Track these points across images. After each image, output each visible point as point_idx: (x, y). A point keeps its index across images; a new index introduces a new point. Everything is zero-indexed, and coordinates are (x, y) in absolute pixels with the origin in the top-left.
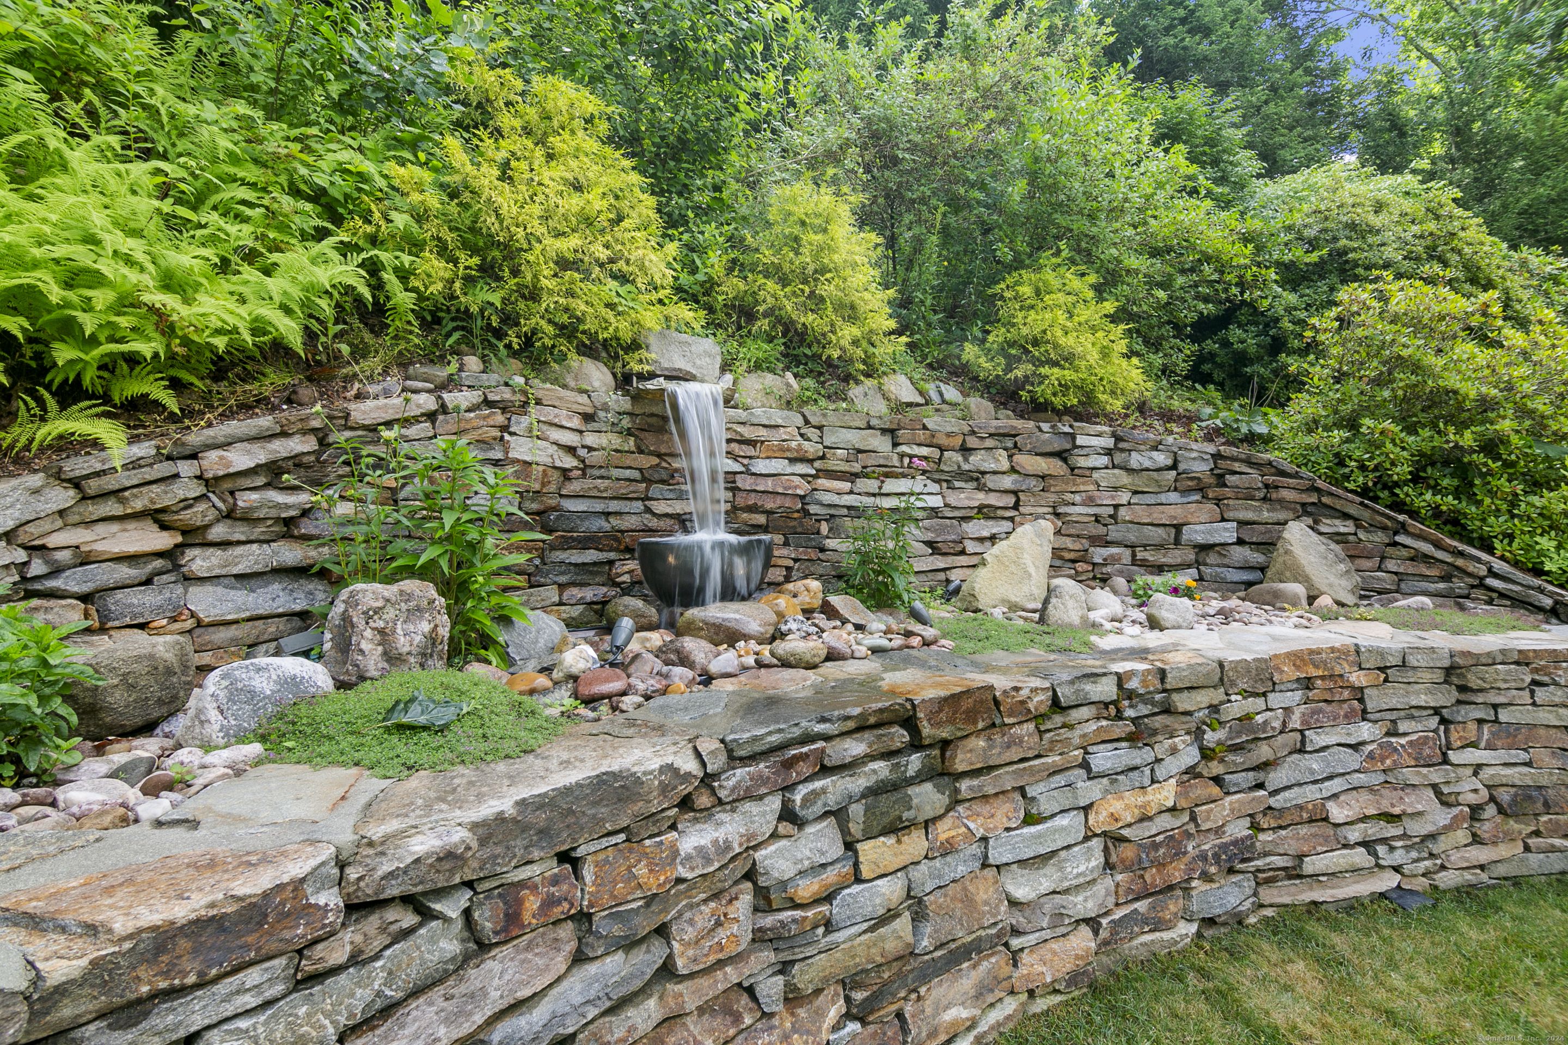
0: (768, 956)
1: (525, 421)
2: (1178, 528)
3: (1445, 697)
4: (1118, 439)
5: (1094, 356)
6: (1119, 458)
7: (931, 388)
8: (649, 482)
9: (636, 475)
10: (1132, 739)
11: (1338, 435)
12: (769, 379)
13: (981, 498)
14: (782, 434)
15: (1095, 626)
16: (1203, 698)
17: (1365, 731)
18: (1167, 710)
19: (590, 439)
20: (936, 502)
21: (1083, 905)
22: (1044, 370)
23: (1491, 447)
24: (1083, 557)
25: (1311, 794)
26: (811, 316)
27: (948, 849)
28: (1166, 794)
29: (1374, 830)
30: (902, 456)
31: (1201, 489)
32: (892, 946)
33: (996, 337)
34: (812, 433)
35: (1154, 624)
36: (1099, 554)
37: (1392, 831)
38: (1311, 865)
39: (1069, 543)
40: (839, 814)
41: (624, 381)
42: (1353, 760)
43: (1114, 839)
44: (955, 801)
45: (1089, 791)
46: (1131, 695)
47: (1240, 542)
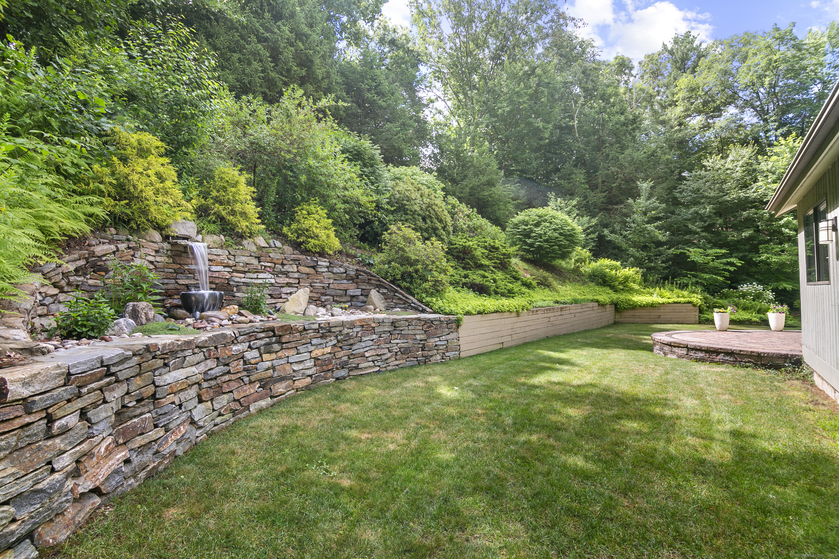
0: (245, 373)
1: (139, 253)
2: (346, 290)
3: (391, 329)
4: (330, 263)
5: (324, 237)
6: (330, 269)
7: (271, 242)
8: (177, 273)
9: (173, 271)
10: (321, 337)
11: (386, 266)
12: (215, 237)
13: (287, 280)
14: (221, 258)
15: (318, 316)
16: (338, 329)
17: (374, 337)
18: (330, 331)
19: (158, 259)
20: (273, 281)
21: (309, 372)
22: (309, 240)
23: (417, 271)
24: (319, 299)
25: (362, 350)
26: (232, 217)
27: (280, 358)
28: (329, 350)
29: (374, 358)
30: (262, 266)
31: (352, 279)
32: (269, 375)
33: (294, 226)
34: (232, 258)
35: (332, 315)
36: (323, 298)
37: (378, 358)
38: (361, 366)
39: (314, 295)
40: (258, 348)
41: (166, 238)
42: (371, 343)
43: (316, 359)
44: (282, 349)
45: (311, 348)
46: (322, 328)
47: (362, 295)
